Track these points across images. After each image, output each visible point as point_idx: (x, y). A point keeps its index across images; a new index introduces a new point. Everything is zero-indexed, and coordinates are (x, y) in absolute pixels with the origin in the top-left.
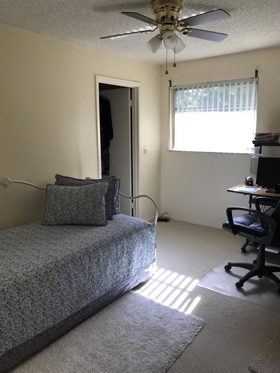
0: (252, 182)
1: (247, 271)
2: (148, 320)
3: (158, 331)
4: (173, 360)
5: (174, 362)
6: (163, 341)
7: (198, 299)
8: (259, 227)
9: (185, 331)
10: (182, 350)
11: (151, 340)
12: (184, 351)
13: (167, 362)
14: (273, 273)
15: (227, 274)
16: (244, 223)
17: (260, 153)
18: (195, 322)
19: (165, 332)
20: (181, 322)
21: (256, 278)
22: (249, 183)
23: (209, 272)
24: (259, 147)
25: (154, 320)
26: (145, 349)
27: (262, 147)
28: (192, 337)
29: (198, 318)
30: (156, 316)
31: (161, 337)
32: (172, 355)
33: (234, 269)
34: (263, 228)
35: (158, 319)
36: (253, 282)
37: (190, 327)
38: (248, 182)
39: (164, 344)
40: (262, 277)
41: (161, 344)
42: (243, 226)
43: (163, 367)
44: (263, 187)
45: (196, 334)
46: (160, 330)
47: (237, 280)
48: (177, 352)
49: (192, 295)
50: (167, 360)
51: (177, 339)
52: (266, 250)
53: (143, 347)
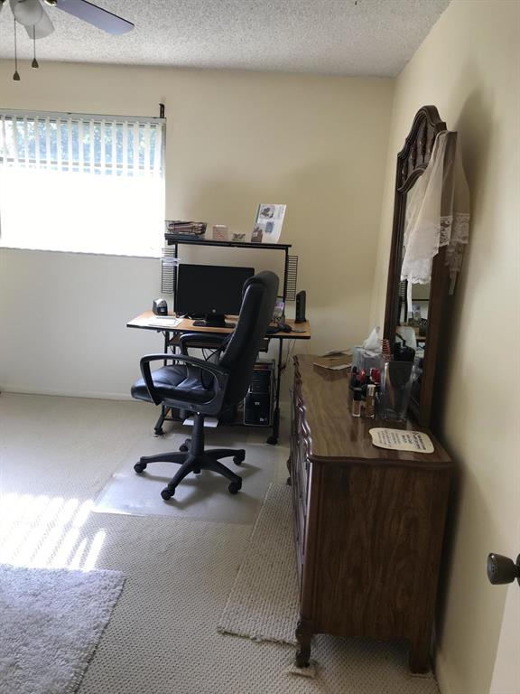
0: (166, 308)
1: (177, 467)
2: (8, 607)
3: (36, 622)
4: (84, 667)
5: (86, 670)
6: (54, 638)
7: (100, 538)
8: (194, 385)
9: (93, 604)
10: (96, 641)
11: (26, 645)
12: (99, 643)
13: (72, 675)
14: (219, 460)
15: (141, 478)
16: (168, 383)
17: (176, 257)
18: (108, 582)
19: (51, 619)
20: (79, 590)
21: (191, 475)
22: (161, 311)
23: (107, 481)
24: (174, 246)
25: (21, 603)
26: (18, 668)
27: (179, 245)
28: (108, 611)
29: (111, 573)
30: (25, 594)
31: (46, 634)
32: (80, 659)
33: (151, 468)
34: (204, 387)
35: (31, 599)
36: (190, 483)
37: (100, 593)
38: (159, 309)
39: (57, 642)
40: (199, 472)
41: (50, 647)
42: (170, 387)
43: (67, 688)
44: (186, 317)
45: (114, 602)
46: (41, 619)
47: (165, 486)
48: (87, 649)
49: (88, 532)
50: (71, 673)
51: (81, 625)
52: (206, 424)
53: (12, 665)
